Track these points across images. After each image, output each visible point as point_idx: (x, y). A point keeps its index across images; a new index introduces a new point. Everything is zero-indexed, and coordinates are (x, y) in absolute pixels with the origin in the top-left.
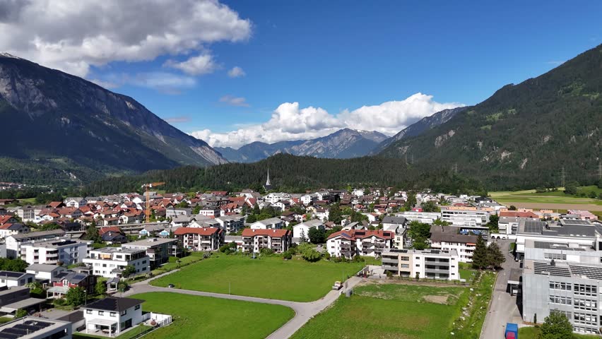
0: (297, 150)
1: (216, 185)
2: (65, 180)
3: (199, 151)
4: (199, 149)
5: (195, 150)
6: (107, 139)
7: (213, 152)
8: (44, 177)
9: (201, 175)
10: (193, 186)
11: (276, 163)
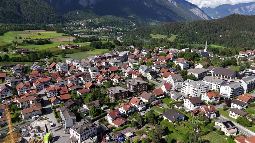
0: (249, 8)
1: (189, 34)
2: (130, 25)
3: (193, 10)
4: (193, 9)
5: (191, 10)
6: (151, 6)
7: (200, 10)
8: (123, 24)
9: (182, 28)
10: (177, 34)
11: (229, 20)
